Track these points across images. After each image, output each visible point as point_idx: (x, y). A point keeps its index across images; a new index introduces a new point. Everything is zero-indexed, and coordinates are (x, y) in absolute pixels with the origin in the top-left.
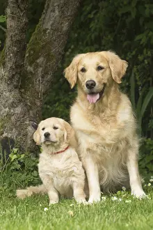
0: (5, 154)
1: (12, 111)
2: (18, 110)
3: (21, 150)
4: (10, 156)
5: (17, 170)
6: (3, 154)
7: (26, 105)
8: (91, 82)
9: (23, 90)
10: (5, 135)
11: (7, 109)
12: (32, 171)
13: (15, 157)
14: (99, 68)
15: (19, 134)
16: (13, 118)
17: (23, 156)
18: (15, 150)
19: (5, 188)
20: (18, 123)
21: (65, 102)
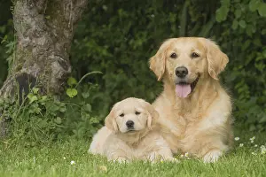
0: (23, 94)
1: (34, 42)
2: (42, 41)
3: (43, 91)
4: (29, 96)
5: (36, 115)
6: (21, 93)
7: (52, 35)
8: (182, 69)
9: (48, 17)
10: (23, 70)
11: (28, 39)
12: (55, 117)
13: (34, 98)
14: (194, 55)
15: (41, 71)
16: (34, 50)
17: (44, 98)
18: (36, 90)
19: (21, 135)
20: (41, 57)
21: (97, 36)
